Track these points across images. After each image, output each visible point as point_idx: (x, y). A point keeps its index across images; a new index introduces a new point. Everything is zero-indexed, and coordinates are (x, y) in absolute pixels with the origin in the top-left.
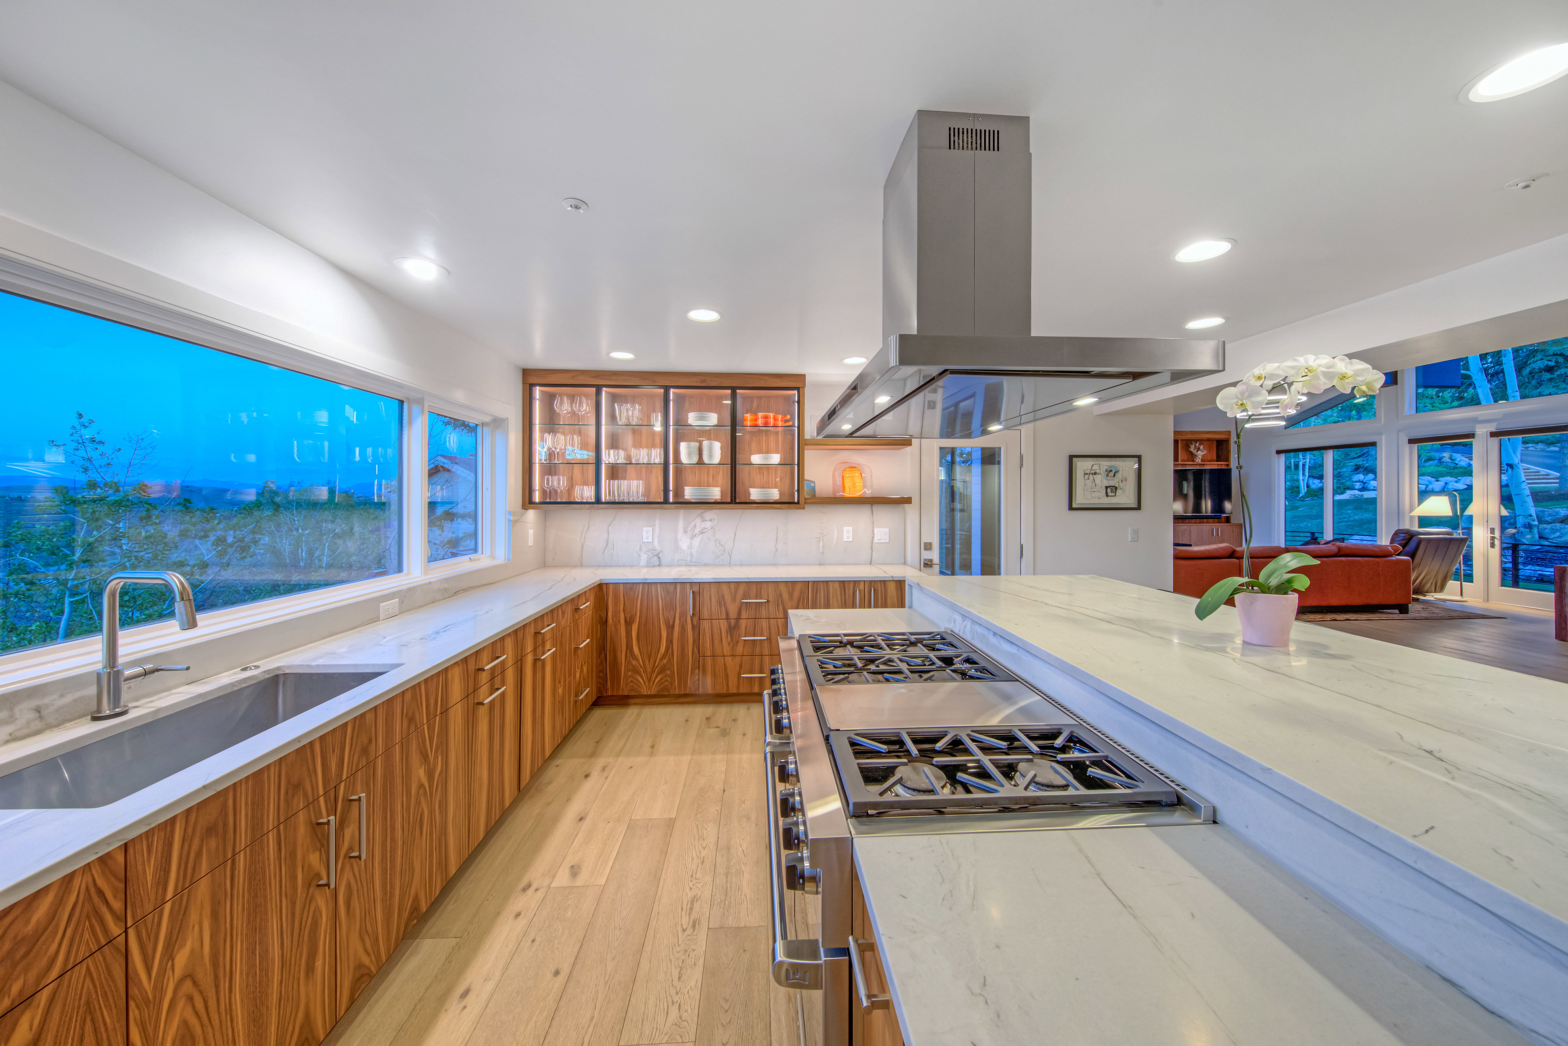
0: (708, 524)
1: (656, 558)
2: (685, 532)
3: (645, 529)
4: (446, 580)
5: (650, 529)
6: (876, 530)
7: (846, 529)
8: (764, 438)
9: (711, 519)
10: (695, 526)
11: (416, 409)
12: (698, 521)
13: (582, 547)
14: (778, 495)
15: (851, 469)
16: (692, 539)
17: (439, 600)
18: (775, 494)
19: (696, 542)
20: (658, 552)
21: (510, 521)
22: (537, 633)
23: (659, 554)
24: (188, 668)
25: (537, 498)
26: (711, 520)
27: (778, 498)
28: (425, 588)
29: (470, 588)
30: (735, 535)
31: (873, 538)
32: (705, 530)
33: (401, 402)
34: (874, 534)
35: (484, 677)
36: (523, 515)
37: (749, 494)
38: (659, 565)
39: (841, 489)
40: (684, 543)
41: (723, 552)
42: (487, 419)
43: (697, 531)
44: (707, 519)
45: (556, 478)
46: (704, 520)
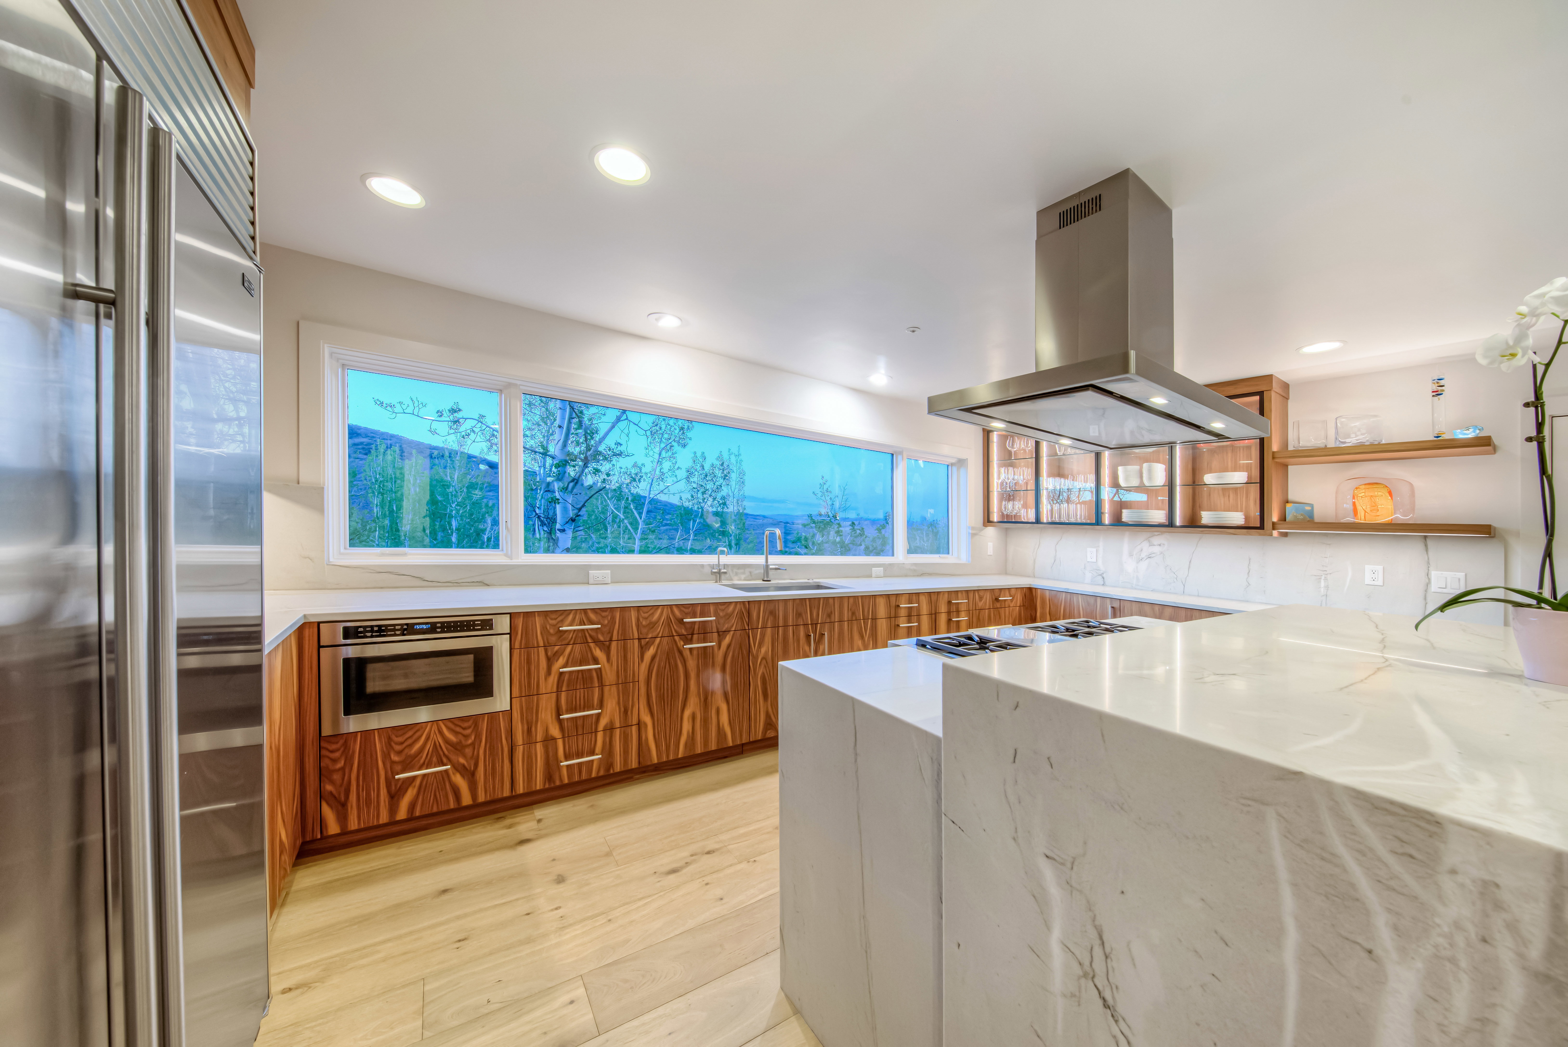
0: (1156, 549)
1: (1100, 577)
2: (1131, 555)
3: (1089, 549)
4: (916, 564)
5: (1094, 550)
6: (1434, 574)
7: (1368, 568)
8: (1230, 455)
9: (1162, 543)
10: (1142, 550)
11: (900, 457)
12: (1145, 545)
13: (1035, 561)
14: (1243, 520)
15: (1367, 486)
16: (1138, 562)
17: (910, 576)
18: (1237, 518)
19: (1143, 565)
20: (1102, 572)
21: (969, 533)
22: (949, 602)
23: (1103, 574)
24: (786, 570)
25: (995, 517)
26: (1160, 545)
27: (1243, 523)
28: (901, 566)
29: (934, 574)
30: (1190, 562)
31: (1428, 584)
32: (1153, 555)
33: (893, 455)
34: (1429, 579)
35: (903, 613)
36: (981, 530)
37: (1201, 518)
38: (1103, 585)
39: (1352, 513)
40: (1130, 566)
41: (1175, 580)
42: (954, 461)
43: (1144, 555)
44: (1155, 543)
45: (1011, 503)
46: (1151, 545)
